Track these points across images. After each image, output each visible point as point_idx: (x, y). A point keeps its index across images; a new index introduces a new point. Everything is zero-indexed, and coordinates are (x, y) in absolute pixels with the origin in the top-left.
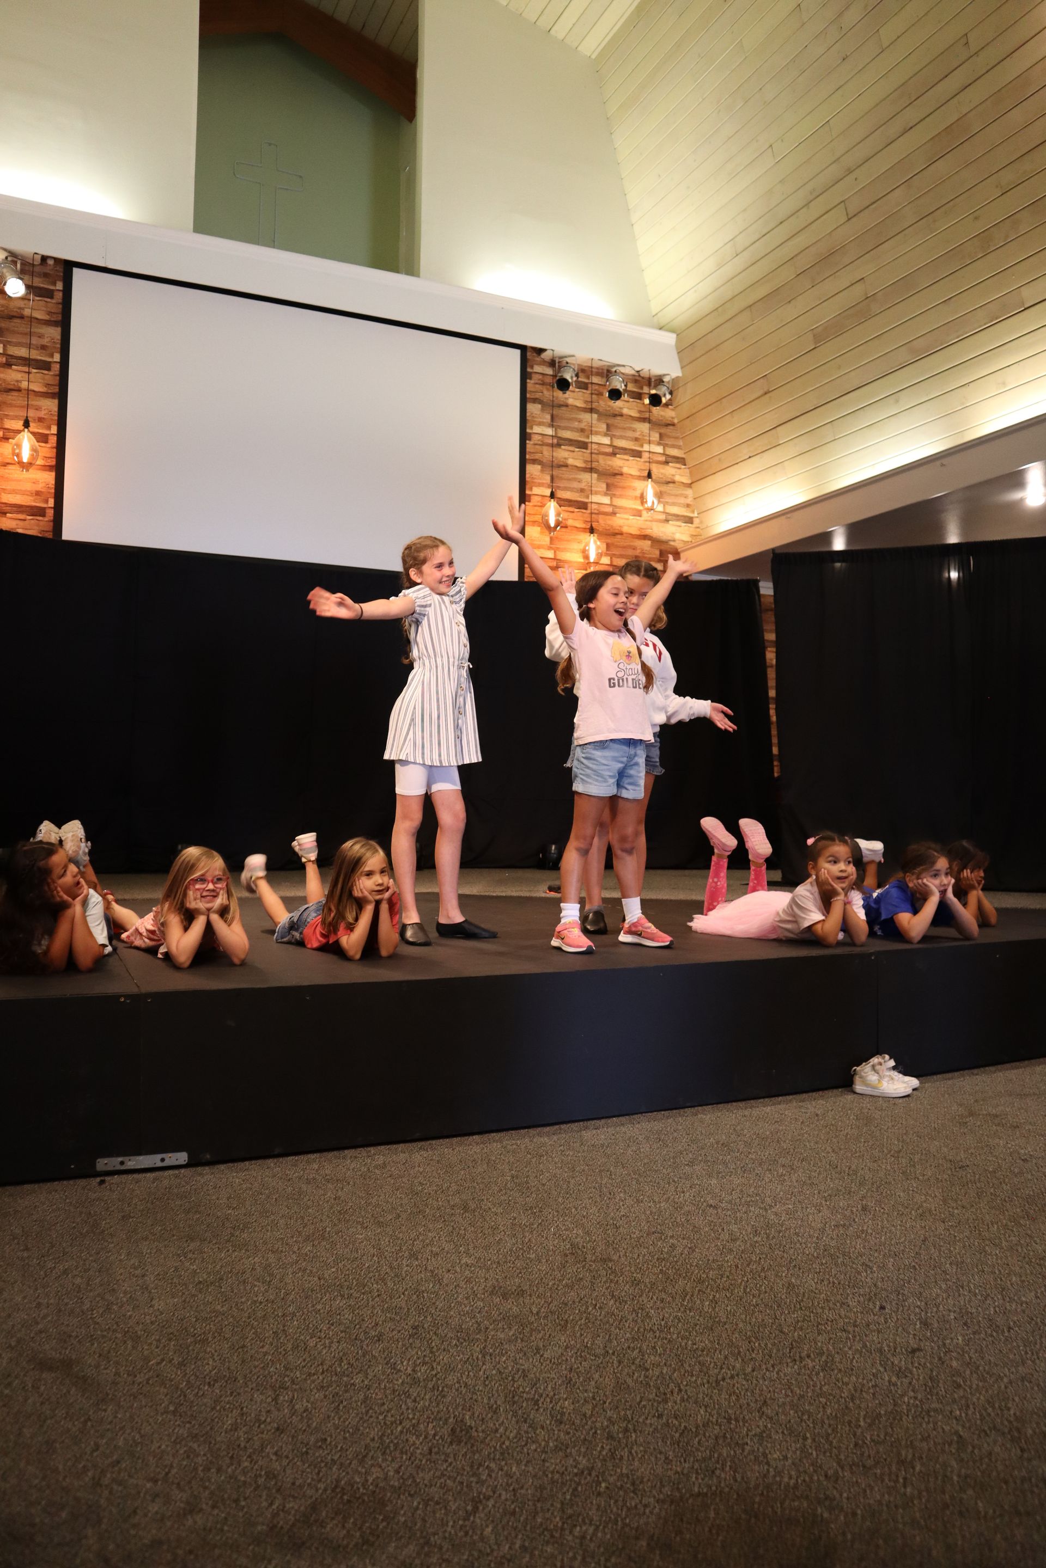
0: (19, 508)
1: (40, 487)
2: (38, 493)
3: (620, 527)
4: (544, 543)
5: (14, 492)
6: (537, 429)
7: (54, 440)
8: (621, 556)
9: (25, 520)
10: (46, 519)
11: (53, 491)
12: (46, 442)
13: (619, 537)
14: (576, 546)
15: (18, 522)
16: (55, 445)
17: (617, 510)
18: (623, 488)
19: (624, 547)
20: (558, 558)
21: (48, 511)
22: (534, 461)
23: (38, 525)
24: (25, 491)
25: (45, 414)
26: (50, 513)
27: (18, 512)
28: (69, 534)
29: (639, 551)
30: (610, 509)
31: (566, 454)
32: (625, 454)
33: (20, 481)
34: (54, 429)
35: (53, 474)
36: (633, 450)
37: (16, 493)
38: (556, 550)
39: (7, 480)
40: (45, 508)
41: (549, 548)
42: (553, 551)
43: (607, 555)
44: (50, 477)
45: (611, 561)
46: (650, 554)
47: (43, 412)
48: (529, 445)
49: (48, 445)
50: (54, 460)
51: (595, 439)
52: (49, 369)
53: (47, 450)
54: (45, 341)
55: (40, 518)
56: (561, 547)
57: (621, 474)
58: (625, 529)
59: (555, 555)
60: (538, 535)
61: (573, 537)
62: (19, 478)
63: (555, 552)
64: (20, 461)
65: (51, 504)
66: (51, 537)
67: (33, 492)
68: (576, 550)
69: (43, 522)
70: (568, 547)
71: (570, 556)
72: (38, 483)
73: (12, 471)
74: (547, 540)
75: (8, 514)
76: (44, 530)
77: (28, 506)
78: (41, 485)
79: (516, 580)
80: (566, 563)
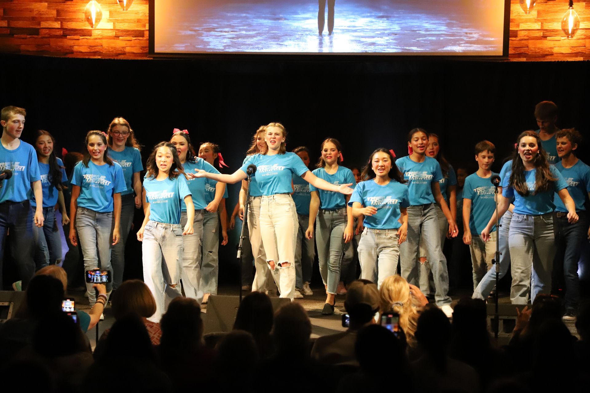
0: (127, 33)
1: (140, 16)
2: (139, 21)
4: (531, 17)
5: (123, 21)
9: (131, 40)
10: (145, 39)
11: (148, 18)
14: (562, 16)
15: (129, 43)
20: (545, 28)
21: (145, 33)
23: (140, 44)
24: (131, 20)
26: (147, 34)
27: (127, 35)
28: (158, 49)
33: (127, 13)
35: (148, 6)
39: (119, 13)
40: (143, 31)
41: (536, 21)
42: (540, 23)
44: (144, 9)
55: (141, 38)
56: (549, 18)
59: (542, 26)
60: (523, 11)
61: (560, 8)
62: (125, 11)
63: (542, 23)
64: (121, 1)
65: (147, 28)
66: (148, 50)
67: (136, 20)
68: (561, 20)
69: (142, 42)
70: (556, 17)
71: (557, 26)
72: (137, 13)
73: (118, 7)
74: (534, 13)
75: (120, 37)
76: (143, 47)
77: (133, 31)
78: (141, 15)
79: (501, 54)
80: (554, 32)
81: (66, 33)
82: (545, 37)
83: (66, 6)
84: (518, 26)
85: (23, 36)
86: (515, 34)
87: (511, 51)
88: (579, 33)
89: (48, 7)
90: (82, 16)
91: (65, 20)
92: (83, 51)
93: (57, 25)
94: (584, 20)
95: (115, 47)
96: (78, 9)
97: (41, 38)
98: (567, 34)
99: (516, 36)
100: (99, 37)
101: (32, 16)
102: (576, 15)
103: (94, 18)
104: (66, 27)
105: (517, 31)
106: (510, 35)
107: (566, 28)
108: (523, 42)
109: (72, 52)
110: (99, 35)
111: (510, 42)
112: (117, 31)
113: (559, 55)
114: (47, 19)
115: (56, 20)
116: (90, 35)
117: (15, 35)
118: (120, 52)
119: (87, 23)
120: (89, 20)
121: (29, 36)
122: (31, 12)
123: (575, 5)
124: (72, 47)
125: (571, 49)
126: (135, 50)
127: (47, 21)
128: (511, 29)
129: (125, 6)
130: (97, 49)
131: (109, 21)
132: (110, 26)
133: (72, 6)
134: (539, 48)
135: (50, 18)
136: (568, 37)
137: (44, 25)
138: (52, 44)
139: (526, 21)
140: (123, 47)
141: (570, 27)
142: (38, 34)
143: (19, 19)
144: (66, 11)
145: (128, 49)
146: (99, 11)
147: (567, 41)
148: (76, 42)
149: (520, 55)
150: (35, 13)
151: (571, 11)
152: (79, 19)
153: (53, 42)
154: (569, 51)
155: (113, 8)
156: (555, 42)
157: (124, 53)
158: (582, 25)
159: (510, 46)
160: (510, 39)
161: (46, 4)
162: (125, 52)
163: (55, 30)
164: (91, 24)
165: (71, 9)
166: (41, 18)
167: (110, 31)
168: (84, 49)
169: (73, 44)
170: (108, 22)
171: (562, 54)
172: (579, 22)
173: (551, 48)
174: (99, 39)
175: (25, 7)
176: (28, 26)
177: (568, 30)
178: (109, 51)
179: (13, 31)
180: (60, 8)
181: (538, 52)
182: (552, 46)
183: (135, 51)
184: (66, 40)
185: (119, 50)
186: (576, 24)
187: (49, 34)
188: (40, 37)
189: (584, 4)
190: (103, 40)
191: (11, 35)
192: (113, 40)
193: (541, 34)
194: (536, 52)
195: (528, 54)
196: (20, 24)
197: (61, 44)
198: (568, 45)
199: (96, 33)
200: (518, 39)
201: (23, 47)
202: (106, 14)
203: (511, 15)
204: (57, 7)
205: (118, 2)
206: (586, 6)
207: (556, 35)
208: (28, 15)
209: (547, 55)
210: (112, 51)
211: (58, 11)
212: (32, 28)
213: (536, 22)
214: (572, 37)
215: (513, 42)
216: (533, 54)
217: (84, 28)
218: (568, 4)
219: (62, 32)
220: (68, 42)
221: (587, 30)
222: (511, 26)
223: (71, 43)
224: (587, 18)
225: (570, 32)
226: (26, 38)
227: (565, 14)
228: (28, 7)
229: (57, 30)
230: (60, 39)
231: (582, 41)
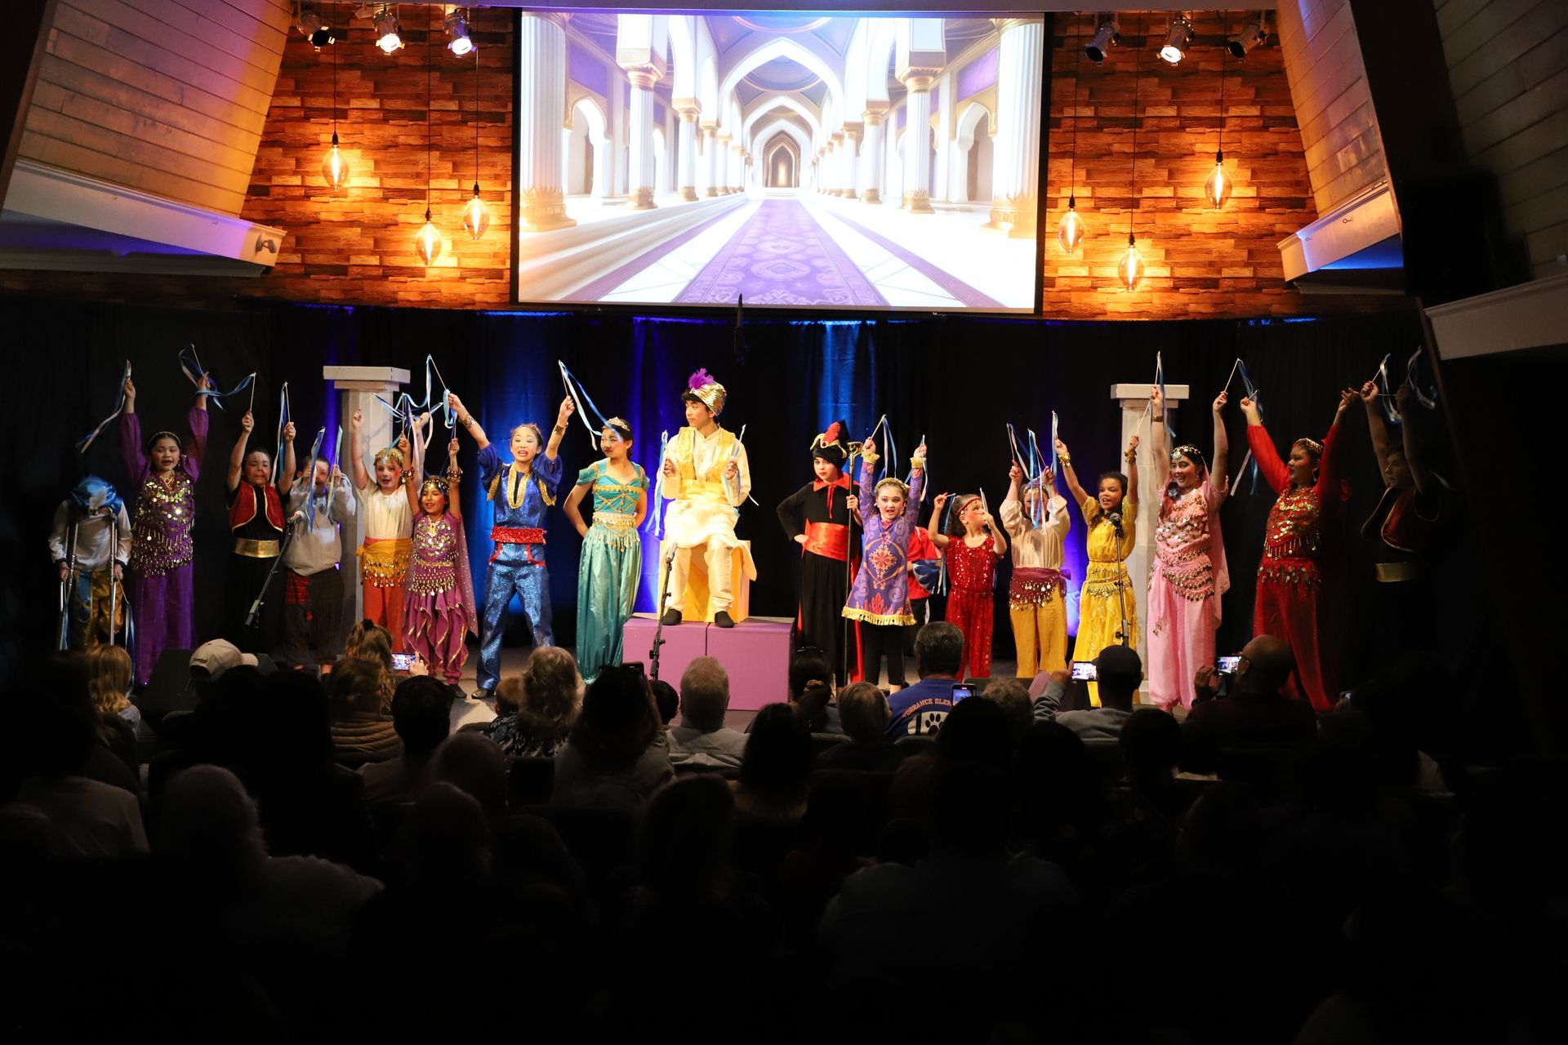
0: (478, 272)
1: (497, 248)
2: (495, 255)
3: (1187, 225)
4: (1075, 258)
5: (473, 255)
6: (1069, 112)
7: (508, 196)
8: (1188, 265)
9: (483, 284)
10: (504, 281)
11: (509, 251)
12: (502, 200)
13: (1185, 239)
14: (1117, 258)
15: (481, 288)
16: (510, 202)
17: (1182, 204)
18: (1195, 172)
19: (1192, 252)
20: (1095, 275)
21: (505, 272)
22: (1063, 155)
23: (496, 289)
24: (483, 253)
25: (500, 171)
26: (507, 274)
27: (479, 276)
28: (524, 295)
29: (1214, 255)
30: (1174, 204)
31: (1108, 139)
32: (1201, 125)
33: (478, 243)
34: (509, 186)
35: (509, 233)
36: (1211, 119)
37: (475, 257)
38: (1091, 266)
39: (467, 243)
40: (502, 270)
41: (1082, 264)
42: (1087, 268)
43: (1165, 264)
44: (506, 237)
45: (1172, 272)
46: (1234, 256)
47: (499, 168)
48: (1055, 135)
49: (505, 203)
50: (510, 218)
51: (1151, 112)
52: (503, 121)
53: (504, 208)
54: (498, 92)
55: (499, 281)
56: (1100, 261)
57: (1193, 154)
58: (1195, 228)
59: (1090, 272)
60: (1063, 250)
61: (1116, 247)
62: (476, 241)
63: (1090, 268)
64: (470, 226)
65: (508, 265)
66: (508, 300)
67: (492, 254)
68: (1117, 264)
69: (501, 286)
70: (1109, 259)
71: (1111, 272)
72: (493, 244)
73: (466, 235)
74: (1079, 254)
75: (468, 280)
76: (502, 294)
77: (486, 270)
78: (499, 246)
79: (1032, 312)
80: (1107, 281)
81: (387, 272)
82: (1094, 288)
83: (388, 232)
84: (1056, 270)
85: (323, 277)
86: (1052, 283)
87: (1046, 308)
88: (1143, 284)
89: (362, 234)
90: (412, 248)
91: (386, 253)
92: (412, 299)
93: (375, 261)
94: (1151, 264)
95: (460, 295)
96: (406, 236)
97: (351, 280)
98: (1126, 284)
99: (1053, 286)
100: (437, 278)
101: (339, 247)
102: (1139, 256)
103: (429, 249)
104: (388, 264)
105: (1053, 279)
106: (1045, 284)
107: (1124, 275)
108: (1062, 294)
109: (396, 301)
110: (436, 276)
111: (1045, 293)
112: (462, 270)
113: (1114, 314)
114: (359, 253)
115: (373, 253)
116: (424, 276)
117: (312, 276)
118: (467, 301)
119: (419, 257)
120: (422, 254)
121: (332, 277)
122: (336, 241)
123: (1137, 242)
124: (395, 293)
125: (1131, 306)
126: (490, 298)
127: (360, 254)
128: (1045, 275)
129: (476, 232)
130: (434, 297)
131: (452, 255)
132: (453, 262)
133: (398, 233)
134: (1085, 304)
135: (364, 250)
136: (1128, 288)
137: (355, 260)
138: (366, 289)
139: (1068, 264)
140: (471, 294)
141: (1131, 275)
142: (346, 274)
143: (318, 251)
144: (388, 240)
145: (478, 297)
146: (436, 240)
147: (1126, 294)
148: (403, 285)
149: (1059, 312)
150: (342, 243)
151: (1132, 250)
152: (407, 251)
153: (368, 286)
154: (1129, 309)
155: (457, 236)
156: (1109, 296)
157: (474, 303)
158: (1149, 272)
159: (1045, 299)
160: (1045, 289)
161: (359, 230)
162: (474, 301)
163: (370, 268)
164: (425, 259)
165: (396, 237)
166: (350, 250)
167: (453, 270)
168: (414, 297)
169: (396, 290)
170: (450, 256)
171: (1119, 313)
172: (1142, 267)
173: (1103, 304)
174: (437, 281)
175: (327, 235)
176: (331, 263)
177: (1127, 278)
178: (451, 300)
179: (309, 270)
180: (378, 235)
181: (1085, 310)
182: (1105, 301)
183: (490, 301)
184: (386, 282)
185: (465, 299)
186: (1140, 268)
187: (361, 275)
188: (348, 278)
189: (1149, 241)
190: (442, 283)
191: (307, 275)
192: (454, 284)
193: (1088, 283)
194: (1081, 310)
195: (1069, 312)
196: (321, 259)
197: (379, 289)
198: (1128, 301)
199: (431, 273)
200: (1056, 289)
201: (324, 293)
202: (447, 246)
203: (1046, 255)
204: (374, 235)
205: (466, 228)
206: (1152, 245)
207: (1109, 286)
208: (331, 245)
209: (1097, 314)
210: (456, 300)
211: (377, 242)
212: (338, 265)
213: (1081, 266)
214: (1133, 289)
215: (1049, 294)
216: (1079, 312)
217: (414, 265)
218: (1128, 240)
219: (381, 271)
220: (390, 286)
221: (1154, 280)
222: (1045, 271)
223: (395, 287)
224: (1155, 261)
225: (1131, 281)
226: (328, 280)
227: (1123, 255)
228: (331, 234)
229: (375, 268)
230: (379, 282)
231: (1147, 296)
